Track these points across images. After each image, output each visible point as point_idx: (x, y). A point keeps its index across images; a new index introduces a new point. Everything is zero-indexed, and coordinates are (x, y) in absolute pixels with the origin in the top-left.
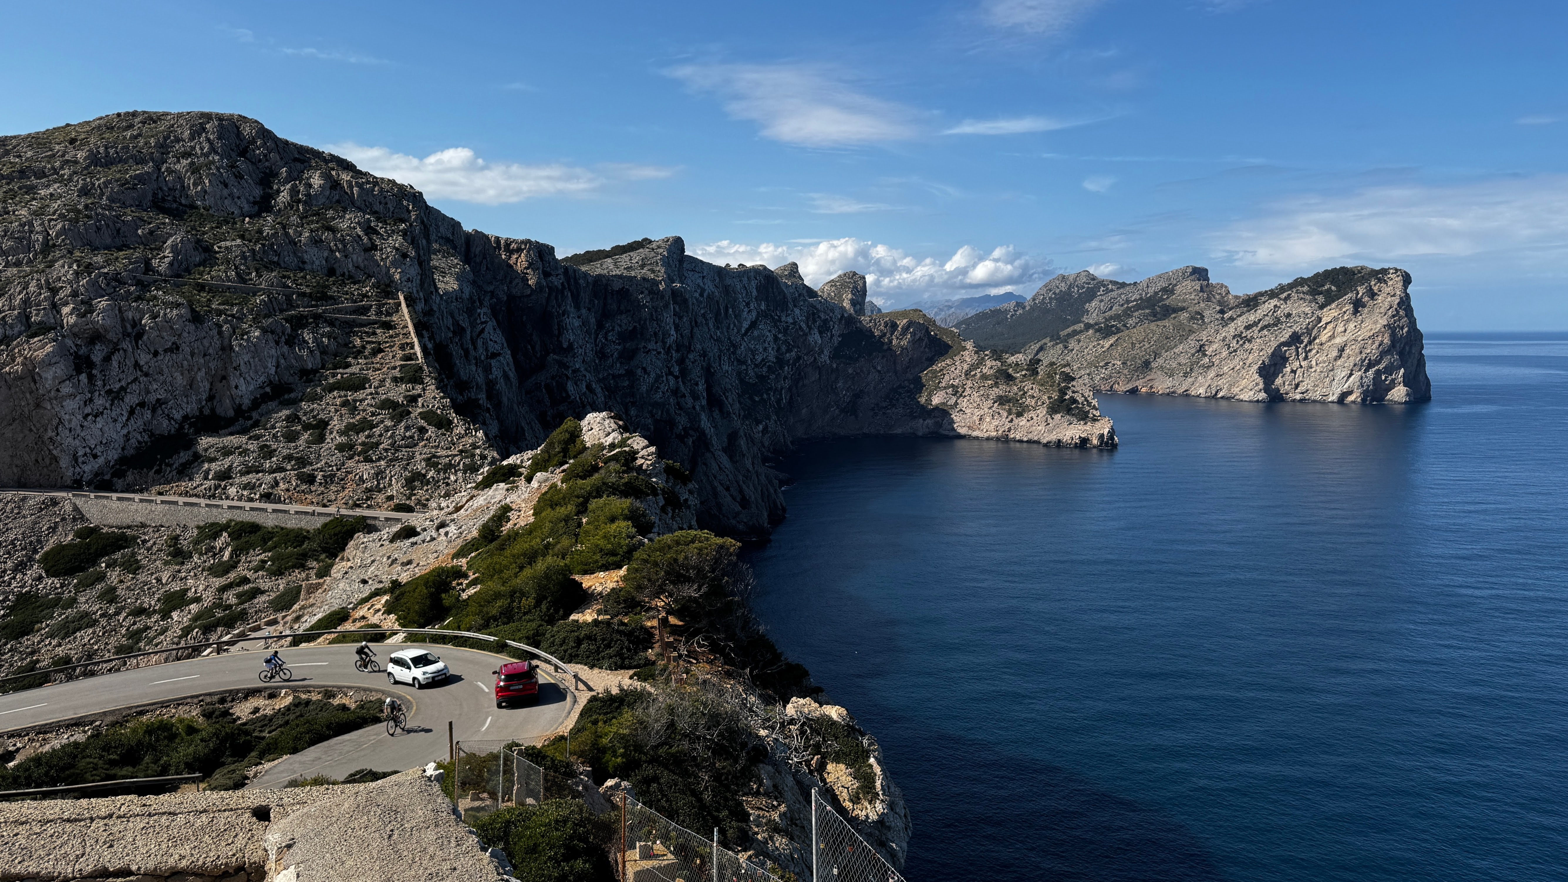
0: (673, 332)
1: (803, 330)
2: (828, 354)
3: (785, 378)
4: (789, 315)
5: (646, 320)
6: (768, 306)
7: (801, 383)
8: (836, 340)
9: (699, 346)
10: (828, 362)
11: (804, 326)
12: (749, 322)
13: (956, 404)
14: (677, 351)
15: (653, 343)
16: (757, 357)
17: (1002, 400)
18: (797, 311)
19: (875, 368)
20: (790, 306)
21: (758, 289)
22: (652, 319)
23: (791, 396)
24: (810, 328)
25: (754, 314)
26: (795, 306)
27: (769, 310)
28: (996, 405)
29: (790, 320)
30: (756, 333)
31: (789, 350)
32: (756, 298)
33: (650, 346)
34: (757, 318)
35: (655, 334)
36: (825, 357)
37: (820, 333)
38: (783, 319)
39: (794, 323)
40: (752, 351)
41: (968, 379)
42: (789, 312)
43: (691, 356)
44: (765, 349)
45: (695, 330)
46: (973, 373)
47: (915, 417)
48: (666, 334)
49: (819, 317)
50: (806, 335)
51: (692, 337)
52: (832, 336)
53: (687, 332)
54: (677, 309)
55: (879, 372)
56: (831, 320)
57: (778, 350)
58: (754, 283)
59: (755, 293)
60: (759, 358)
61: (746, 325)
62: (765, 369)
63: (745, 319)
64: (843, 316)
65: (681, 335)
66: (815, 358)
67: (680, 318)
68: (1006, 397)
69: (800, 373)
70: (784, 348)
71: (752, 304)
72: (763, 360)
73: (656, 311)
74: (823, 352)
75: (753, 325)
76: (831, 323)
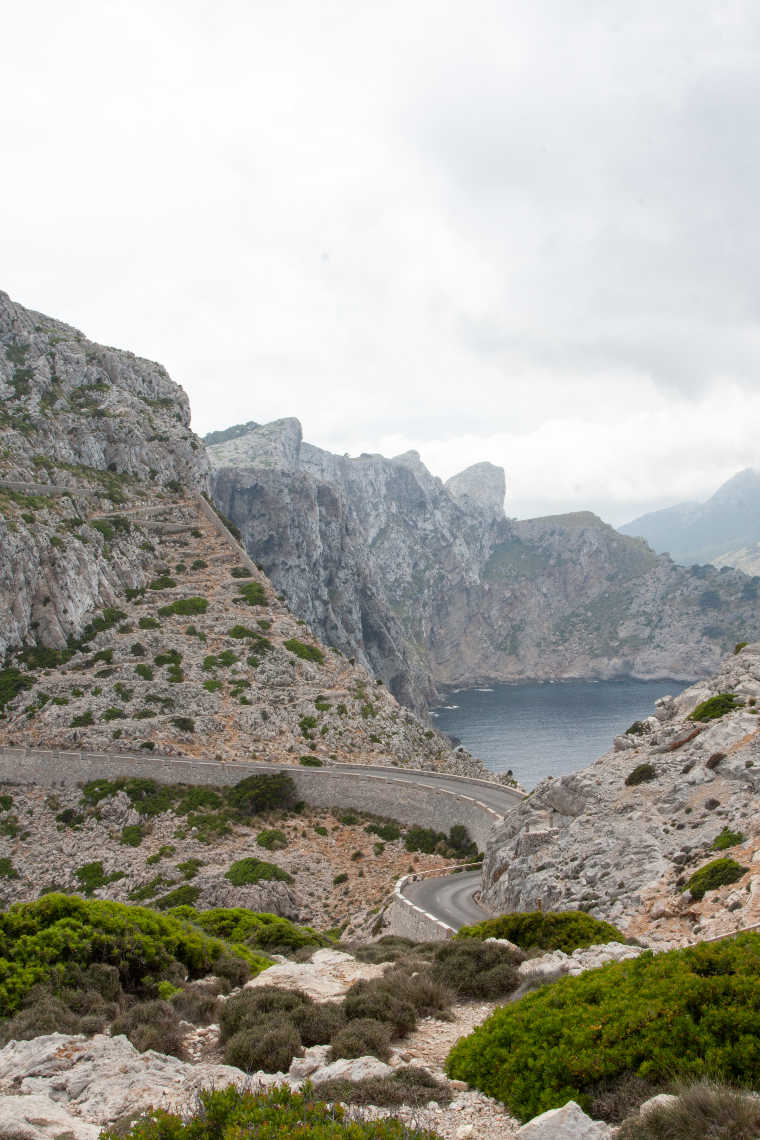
0: (319, 543)
1: (446, 540)
2: (478, 572)
3: (425, 605)
4: (429, 519)
5: (285, 527)
6: (400, 507)
7: (444, 611)
8: (487, 553)
9: (352, 562)
10: (478, 582)
11: (447, 534)
12: (377, 530)
13: (651, 638)
14: (325, 568)
15: (294, 557)
16: (388, 576)
17: (711, 632)
18: (438, 514)
19: (539, 590)
20: (430, 507)
21: (388, 485)
22: (293, 526)
23: (432, 629)
24: (455, 537)
25: (383, 518)
26: (435, 507)
27: (401, 513)
28: (705, 638)
29: (429, 526)
30: (386, 545)
31: (427, 568)
32: (385, 497)
33: (293, 561)
34: (387, 525)
35: (298, 545)
36: (474, 576)
37: (468, 543)
38: (420, 525)
39: (436, 530)
40: (381, 568)
41: (665, 604)
42: (428, 516)
43: (342, 574)
44: (399, 565)
45: (347, 539)
46: (670, 596)
47: (597, 656)
48: (311, 544)
49: (464, 522)
50: (450, 545)
51: (342, 549)
52: (482, 547)
53: (336, 543)
54: (324, 512)
55: (545, 595)
56: (481, 527)
57: (415, 565)
58: (382, 478)
59: (384, 491)
60: (391, 577)
61: (373, 533)
62: (399, 593)
63: (372, 526)
64: (494, 521)
65: (329, 546)
66: (462, 577)
67: (328, 524)
68: (718, 628)
69: (443, 597)
70: (422, 565)
71: (380, 506)
72: (396, 580)
73: (299, 516)
74: (471, 569)
75: (383, 533)
76: (481, 530)
